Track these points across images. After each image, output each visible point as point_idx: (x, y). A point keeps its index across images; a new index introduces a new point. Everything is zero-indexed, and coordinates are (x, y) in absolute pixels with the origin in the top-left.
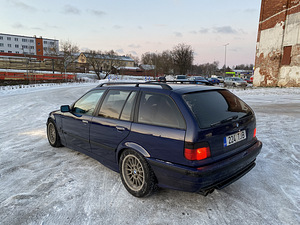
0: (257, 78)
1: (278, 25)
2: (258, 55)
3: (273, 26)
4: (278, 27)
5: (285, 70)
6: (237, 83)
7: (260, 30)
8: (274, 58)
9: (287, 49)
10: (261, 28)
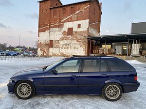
0: (40, 52)
1: (47, 31)
2: (39, 43)
3: (45, 31)
4: (47, 32)
5: (51, 50)
6: (31, 55)
7: (39, 32)
8: (46, 45)
9: (51, 41)
10: (39, 31)
